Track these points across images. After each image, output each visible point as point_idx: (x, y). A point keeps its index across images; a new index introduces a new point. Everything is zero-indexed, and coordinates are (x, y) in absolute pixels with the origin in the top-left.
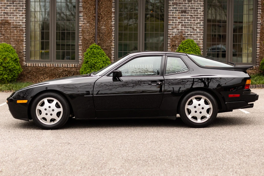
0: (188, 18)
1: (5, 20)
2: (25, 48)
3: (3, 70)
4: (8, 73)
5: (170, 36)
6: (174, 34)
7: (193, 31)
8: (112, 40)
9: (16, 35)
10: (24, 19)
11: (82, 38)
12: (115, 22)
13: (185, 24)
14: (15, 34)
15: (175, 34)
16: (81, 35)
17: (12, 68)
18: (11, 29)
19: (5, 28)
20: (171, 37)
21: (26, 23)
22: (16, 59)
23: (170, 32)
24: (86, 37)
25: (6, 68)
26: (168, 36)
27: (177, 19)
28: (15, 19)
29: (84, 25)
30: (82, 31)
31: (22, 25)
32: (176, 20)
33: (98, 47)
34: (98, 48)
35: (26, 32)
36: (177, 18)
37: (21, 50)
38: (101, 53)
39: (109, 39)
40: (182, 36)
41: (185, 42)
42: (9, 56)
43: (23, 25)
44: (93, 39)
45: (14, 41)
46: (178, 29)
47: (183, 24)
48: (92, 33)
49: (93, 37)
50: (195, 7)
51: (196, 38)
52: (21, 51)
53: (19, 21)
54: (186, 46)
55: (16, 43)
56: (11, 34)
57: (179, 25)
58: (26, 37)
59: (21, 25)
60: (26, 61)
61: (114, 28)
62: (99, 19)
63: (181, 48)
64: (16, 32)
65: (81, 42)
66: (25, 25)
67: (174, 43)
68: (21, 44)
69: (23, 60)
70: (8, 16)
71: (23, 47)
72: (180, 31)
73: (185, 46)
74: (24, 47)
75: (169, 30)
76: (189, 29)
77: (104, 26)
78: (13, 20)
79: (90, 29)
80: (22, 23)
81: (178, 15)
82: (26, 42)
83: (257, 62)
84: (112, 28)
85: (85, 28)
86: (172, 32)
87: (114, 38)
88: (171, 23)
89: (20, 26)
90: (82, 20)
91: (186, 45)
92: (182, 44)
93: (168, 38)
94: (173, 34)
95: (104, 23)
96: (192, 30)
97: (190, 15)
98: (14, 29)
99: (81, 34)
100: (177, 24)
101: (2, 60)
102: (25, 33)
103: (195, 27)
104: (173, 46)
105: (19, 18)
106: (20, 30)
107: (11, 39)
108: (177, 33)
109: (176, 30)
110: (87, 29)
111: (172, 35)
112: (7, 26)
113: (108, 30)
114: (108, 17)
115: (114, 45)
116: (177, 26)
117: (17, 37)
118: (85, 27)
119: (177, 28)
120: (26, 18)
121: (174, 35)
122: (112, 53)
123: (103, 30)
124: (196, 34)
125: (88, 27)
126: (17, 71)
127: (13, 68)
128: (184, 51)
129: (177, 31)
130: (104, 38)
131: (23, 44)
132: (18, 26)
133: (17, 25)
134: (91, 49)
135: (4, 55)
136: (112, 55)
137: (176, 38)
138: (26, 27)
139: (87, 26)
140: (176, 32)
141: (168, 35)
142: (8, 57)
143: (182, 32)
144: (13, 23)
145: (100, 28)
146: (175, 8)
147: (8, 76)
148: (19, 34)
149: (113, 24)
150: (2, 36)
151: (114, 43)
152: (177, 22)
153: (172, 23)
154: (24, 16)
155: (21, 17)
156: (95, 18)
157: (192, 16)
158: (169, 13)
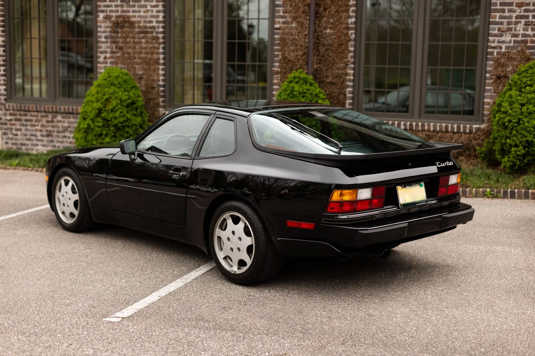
1: (124, 16)
2: (161, 78)
3: (103, 126)
4: (113, 132)
5: (492, 53)
6: (504, 47)
8: (348, 62)
9: (146, 48)
10: (162, 15)
11: (280, 57)
12: (356, 17)
13: (534, 20)
14: (142, 48)
15: (507, 48)
16: (277, 50)
17: (120, 123)
18: (134, 36)
19: (124, 35)
20: (495, 54)
21: (164, 22)
22: (133, 103)
23: (494, 42)
24: (289, 53)
25: (108, 121)
26: (487, 52)
27: (514, 7)
28: (142, 14)
29: (285, 25)
30: (282, 39)
31: (156, 28)
32: (510, 11)
33: (305, 78)
34: (305, 81)
35: (164, 43)
36: (514, 5)
37: (153, 83)
38: (311, 94)
39: (342, 60)
40: (525, 53)
41: (528, 68)
42: (116, 95)
43: (158, 27)
44: (304, 60)
45: (142, 63)
46: (516, 33)
47: (529, 22)
48: (302, 44)
49: (305, 53)
52: (155, 86)
53: (151, 19)
54: (529, 79)
55: (145, 66)
56: (134, 48)
57: (519, 25)
58: (164, 53)
59: (154, 27)
60: (164, 107)
61: (353, 31)
62: (318, 10)
63: (513, 85)
64: (145, 44)
65: (279, 66)
66: (163, 27)
67: (502, 71)
68: (154, 71)
69: (159, 103)
70: (130, 6)
71: (158, 75)
72: (520, 38)
73: (524, 80)
74: (161, 76)
75: (490, 38)
77: (330, 28)
78: (140, 16)
79: (298, 35)
80: (158, 22)
82: (164, 64)
84: (350, 32)
85: (288, 34)
86: (499, 42)
87: (354, 57)
88: (497, 20)
89: (152, 30)
90: (281, 14)
91: (527, 77)
92: (519, 74)
93: (488, 56)
94: (501, 48)
95: (331, 20)
98: (142, 35)
99: (278, 47)
100: (514, 20)
101: (102, 103)
102: (162, 46)
104: (499, 77)
105: (150, 12)
106: (153, 39)
107: (135, 58)
108: (512, 44)
109: (510, 36)
110: (292, 35)
111: (499, 50)
112: (127, 29)
113: (338, 38)
114: (341, 6)
115: (352, 75)
116: (513, 26)
117: (147, 53)
118: (287, 30)
119: (513, 32)
120: (164, 12)
121: (503, 50)
122: (347, 93)
123: (328, 36)
125: (294, 32)
126: (134, 129)
127: (125, 121)
128: (520, 91)
129: (513, 39)
130: (330, 57)
131: (159, 69)
132: (149, 30)
133: (146, 27)
134: (290, 82)
135: (107, 94)
136: (348, 98)
137: (507, 58)
138: (164, 33)
139: (291, 28)
140: (510, 42)
141: (489, 50)
142: (113, 97)
143: (525, 42)
144: (140, 22)
145: (321, 32)
147: (113, 139)
148: (151, 48)
149: (351, 23)
150: (118, 52)
151: (354, 69)
152: (514, 15)
153: (501, 17)
154: (161, 8)
155: (155, 9)
156: (309, 9)
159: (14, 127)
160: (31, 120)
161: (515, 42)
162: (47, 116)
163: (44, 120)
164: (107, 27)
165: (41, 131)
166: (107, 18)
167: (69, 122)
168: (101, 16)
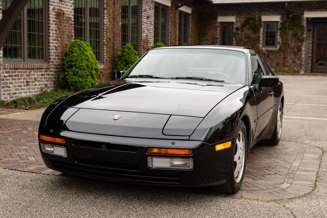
0: (148, 24)
1: (60, 9)
7: (151, 35)
9: (68, 29)
13: (148, 29)
15: (145, 38)
16: (105, 34)
18: (64, 22)
19: (60, 21)
23: (143, 35)
27: (145, 24)
29: (107, 23)
30: (106, 29)
35: (74, 27)
40: (147, 40)
43: (72, 18)
44: (113, 39)
45: (67, 38)
49: (114, 36)
50: (152, 15)
51: (152, 42)
53: (70, 13)
55: (68, 40)
56: (64, 29)
58: (74, 33)
64: (68, 27)
65: (106, 41)
66: (74, 18)
70: (62, 4)
72: (146, 35)
76: (149, 33)
78: (66, 11)
80: (72, 15)
81: (146, 21)
89: (70, 19)
98: (66, 22)
103: (151, 31)
106: (70, 25)
107: (64, 34)
112: (62, 17)
113: (118, 31)
116: (145, 30)
117: (68, 32)
118: (107, 25)
124: (152, 38)
133: (68, 17)
143: (147, 36)
144: (65, 14)
146: (145, 14)
148: (70, 29)
150: (58, 31)
156: (115, 17)
157: (150, 22)
158: (142, 18)
159: (8, 82)
160: (18, 76)
162: (26, 72)
163: (25, 74)
164: (54, 15)
165: (23, 82)
166: (54, 9)
167: (37, 75)
168: (51, 8)
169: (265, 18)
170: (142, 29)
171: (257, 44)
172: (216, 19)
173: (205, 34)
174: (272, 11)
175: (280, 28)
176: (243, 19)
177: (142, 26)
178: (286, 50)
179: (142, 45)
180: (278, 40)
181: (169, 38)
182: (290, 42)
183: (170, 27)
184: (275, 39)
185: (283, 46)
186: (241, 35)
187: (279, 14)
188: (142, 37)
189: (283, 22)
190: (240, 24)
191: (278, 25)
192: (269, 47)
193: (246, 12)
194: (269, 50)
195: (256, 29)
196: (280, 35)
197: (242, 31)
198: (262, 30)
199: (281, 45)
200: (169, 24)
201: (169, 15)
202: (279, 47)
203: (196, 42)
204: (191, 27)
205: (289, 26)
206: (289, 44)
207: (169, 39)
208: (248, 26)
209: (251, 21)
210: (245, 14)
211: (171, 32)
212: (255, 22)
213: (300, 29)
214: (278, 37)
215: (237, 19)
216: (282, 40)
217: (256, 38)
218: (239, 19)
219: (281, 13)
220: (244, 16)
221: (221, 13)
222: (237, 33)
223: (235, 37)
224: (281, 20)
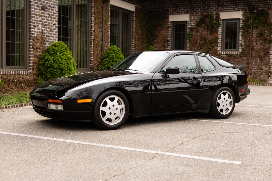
0: (46, 17)
5: (32, 37)
7: (51, 33)
13: (45, 23)
15: (37, 34)
23: (32, 31)
27: (38, 16)
32: (37, 18)
47: (43, 24)
50: (52, 6)
51: (53, 41)
57: (40, 24)
75: (31, 29)
76: (48, 29)
81: (39, 12)
83: (91, 68)
86: (34, 32)
93: (30, 38)
96: (50, 31)
97: (48, 14)
100: (38, 22)
103: (52, 27)
108: (38, 33)
109: (37, 29)
111: (34, 35)
116: (38, 25)
119: (38, 27)
124: (53, 36)
137: (37, 39)
143: (42, 32)
146: (36, 3)
153: (34, 20)
157: (49, 15)
158: (30, 8)
161: (39, 32)
169: (224, 15)
170: (30, 22)
171: (214, 46)
172: (168, 18)
173: (155, 36)
174: (232, 6)
175: (243, 27)
176: (197, 17)
177: (30, 19)
178: (250, 53)
179: (31, 44)
180: (240, 41)
181: (91, 37)
182: (254, 43)
183: (93, 25)
184: (237, 40)
185: (245, 49)
186: (195, 36)
187: (241, 10)
188: (30, 33)
189: (245, 19)
190: (195, 23)
191: (239, 24)
192: (229, 51)
193: (202, 8)
194: (229, 54)
195: (213, 29)
196: (242, 36)
197: (197, 31)
198: (220, 29)
199: (243, 48)
200: (91, 21)
201: (92, 9)
202: (241, 50)
203: (144, 45)
204: (134, 27)
205: (253, 24)
206: (253, 46)
207: (91, 40)
208: (203, 25)
209: (207, 20)
210: (200, 11)
211: (94, 31)
212: (212, 20)
213: (267, 27)
214: (240, 37)
215: (190, 18)
216: (244, 42)
217: (213, 39)
218: (193, 18)
219: (243, 9)
220: (200, 14)
221: (173, 11)
222: (190, 34)
223: (188, 39)
224: (243, 17)
